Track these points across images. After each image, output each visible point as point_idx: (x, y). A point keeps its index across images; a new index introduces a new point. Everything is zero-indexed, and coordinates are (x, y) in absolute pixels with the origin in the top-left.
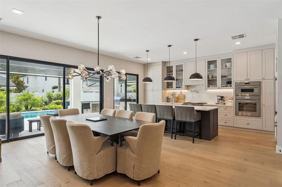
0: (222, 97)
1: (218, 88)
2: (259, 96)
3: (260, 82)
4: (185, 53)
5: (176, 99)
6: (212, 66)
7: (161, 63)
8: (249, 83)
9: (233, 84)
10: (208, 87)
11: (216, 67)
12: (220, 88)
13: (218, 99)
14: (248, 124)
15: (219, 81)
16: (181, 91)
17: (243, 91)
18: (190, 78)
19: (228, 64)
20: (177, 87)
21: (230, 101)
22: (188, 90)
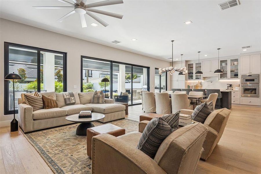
0: (231, 85)
1: (228, 79)
2: (258, 83)
3: (259, 74)
4: (206, 56)
5: (195, 87)
6: (223, 64)
7: (185, 62)
8: (251, 76)
9: (239, 76)
10: (221, 78)
11: (226, 64)
12: (230, 79)
13: (228, 86)
14: (250, 102)
15: (229, 74)
16: (199, 81)
17: (247, 80)
18: (215, 73)
19: (236, 63)
20: (196, 79)
21: (237, 87)
22: (204, 80)
